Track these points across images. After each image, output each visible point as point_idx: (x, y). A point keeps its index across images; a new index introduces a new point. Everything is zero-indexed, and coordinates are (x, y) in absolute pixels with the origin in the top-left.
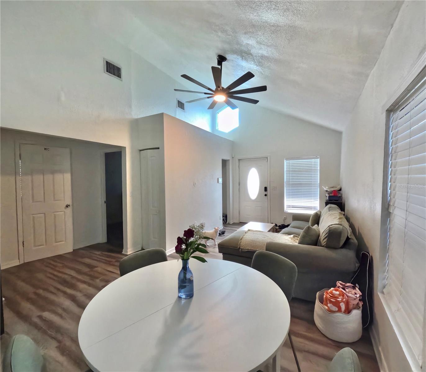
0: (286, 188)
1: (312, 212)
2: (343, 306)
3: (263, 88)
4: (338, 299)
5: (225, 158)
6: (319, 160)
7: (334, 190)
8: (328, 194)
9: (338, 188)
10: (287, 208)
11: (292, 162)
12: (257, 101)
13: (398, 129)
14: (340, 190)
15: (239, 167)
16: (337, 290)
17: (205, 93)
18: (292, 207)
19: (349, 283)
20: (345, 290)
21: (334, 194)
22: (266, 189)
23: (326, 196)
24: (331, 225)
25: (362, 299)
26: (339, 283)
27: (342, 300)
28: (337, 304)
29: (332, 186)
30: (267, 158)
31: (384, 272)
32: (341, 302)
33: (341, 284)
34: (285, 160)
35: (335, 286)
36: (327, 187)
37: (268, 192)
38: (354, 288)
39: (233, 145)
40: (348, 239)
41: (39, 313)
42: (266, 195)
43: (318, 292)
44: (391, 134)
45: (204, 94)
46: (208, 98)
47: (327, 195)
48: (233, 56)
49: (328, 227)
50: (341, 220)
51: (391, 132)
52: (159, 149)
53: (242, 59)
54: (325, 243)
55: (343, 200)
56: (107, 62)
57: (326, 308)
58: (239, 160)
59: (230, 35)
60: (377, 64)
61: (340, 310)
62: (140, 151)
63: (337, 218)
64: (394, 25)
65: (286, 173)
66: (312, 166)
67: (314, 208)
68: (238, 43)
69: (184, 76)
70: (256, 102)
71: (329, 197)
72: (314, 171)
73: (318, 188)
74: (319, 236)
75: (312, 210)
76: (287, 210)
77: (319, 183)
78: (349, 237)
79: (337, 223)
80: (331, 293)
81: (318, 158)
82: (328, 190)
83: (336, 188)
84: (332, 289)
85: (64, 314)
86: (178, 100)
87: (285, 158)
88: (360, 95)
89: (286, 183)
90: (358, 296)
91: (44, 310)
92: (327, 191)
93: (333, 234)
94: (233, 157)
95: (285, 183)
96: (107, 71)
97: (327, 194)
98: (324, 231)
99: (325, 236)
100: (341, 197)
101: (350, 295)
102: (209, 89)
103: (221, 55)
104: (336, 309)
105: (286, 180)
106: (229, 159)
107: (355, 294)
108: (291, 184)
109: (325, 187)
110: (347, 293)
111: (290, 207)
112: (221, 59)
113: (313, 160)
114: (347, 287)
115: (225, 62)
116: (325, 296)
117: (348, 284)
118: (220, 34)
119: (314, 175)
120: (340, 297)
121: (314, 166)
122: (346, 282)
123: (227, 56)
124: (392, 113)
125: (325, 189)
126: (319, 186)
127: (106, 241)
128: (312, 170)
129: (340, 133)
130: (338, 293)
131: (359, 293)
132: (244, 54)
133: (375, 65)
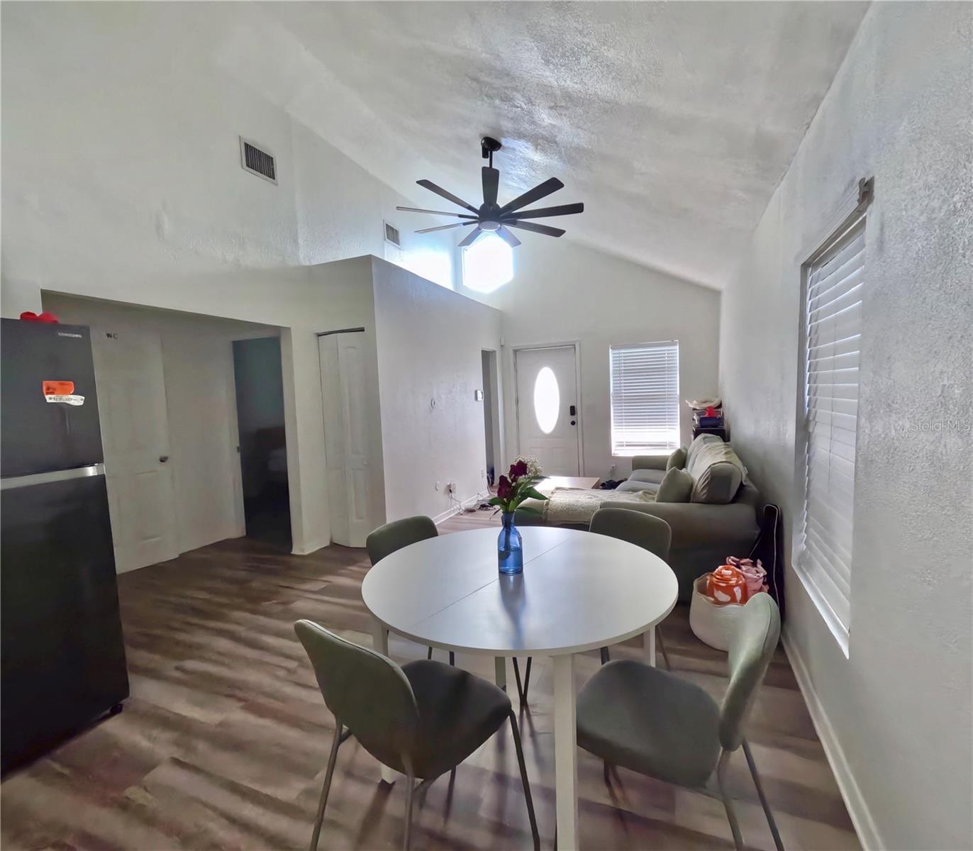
0: (614, 406)
1: (669, 452)
2: (738, 591)
3: (577, 208)
4: (731, 582)
5: (489, 347)
6: (678, 347)
7: (709, 407)
8: (698, 414)
9: (715, 403)
10: (617, 448)
11: (624, 353)
12: (563, 232)
13: (819, 296)
14: (720, 406)
15: (515, 364)
16: (727, 569)
17: (461, 216)
18: (627, 445)
19: (746, 558)
20: (740, 568)
21: (709, 414)
22: (573, 411)
23: (694, 420)
24: (714, 464)
25: (768, 580)
26: (730, 559)
27: (737, 582)
28: (728, 590)
29: (703, 399)
30: (574, 345)
31: (801, 531)
32: (734, 586)
33: (733, 560)
34: (610, 350)
35: (724, 563)
36: (695, 402)
37: (578, 417)
38: (754, 565)
39: (501, 320)
40: (742, 486)
41: (176, 663)
42: (573, 423)
43: (696, 580)
44: (809, 303)
45: (457, 217)
46: (465, 224)
47: (695, 417)
48: (516, 141)
49: (709, 467)
50: (728, 456)
51: (810, 299)
52: (363, 330)
53: (537, 148)
54: (705, 496)
55: (725, 425)
56: (247, 145)
57: (712, 599)
58: (515, 352)
59: (518, 107)
60: (785, 178)
61: (733, 600)
62: (319, 335)
63: (723, 453)
64: (813, 124)
65: (614, 377)
66: (665, 361)
67: (669, 446)
68: (533, 123)
69: (425, 183)
70: (557, 233)
71: (701, 420)
72: (668, 371)
73: (677, 405)
74: (692, 486)
75: (665, 449)
76: (616, 452)
77: (678, 393)
78: (744, 483)
79: (724, 460)
80: (720, 573)
81: (674, 344)
82: (698, 408)
83: (712, 402)
84: (720, 567)
85: (226, 661)
86: (387, 225)
87: (610, 346)
88: (757, 225)
89: (613, 397)
90: (762, 575)
91: (182, 657)
92: (694, 409)
93: (717, 478)
94: (502, 346)
95: (611, 398)
96: (248, 166)
97: (695, 414)
98: (702, 476)
99: (704, 483)
100: (721, 420)
101: (749, 575)
102: (470, 208)
103: (490, 136)
104: (727, 598)
105: (614, 390)
106: (494, 349)
107: (756, 573)
108: (623, 398)
109: (691, 403)
110: (744, 573)
111: (623, 446)
112: (490, 146)
113: (666, 348)
114: (742, 564)
115: (499, 151)
116: (708, 582)
117: (744, 561)
118: (497, 102)
119: (668, 378)
120: (733, 579)
121: (668, 361)
122: (741, 558)
123: (503, 141)
124: (811, 269)
125: (692, 406)
126: (678, 400)
127: (245, 534)
128: (665, 368)
129: (715, 294)
130: (730, 572)
131: (763, 572)
132: (540, 141)
133: (782, 180)
